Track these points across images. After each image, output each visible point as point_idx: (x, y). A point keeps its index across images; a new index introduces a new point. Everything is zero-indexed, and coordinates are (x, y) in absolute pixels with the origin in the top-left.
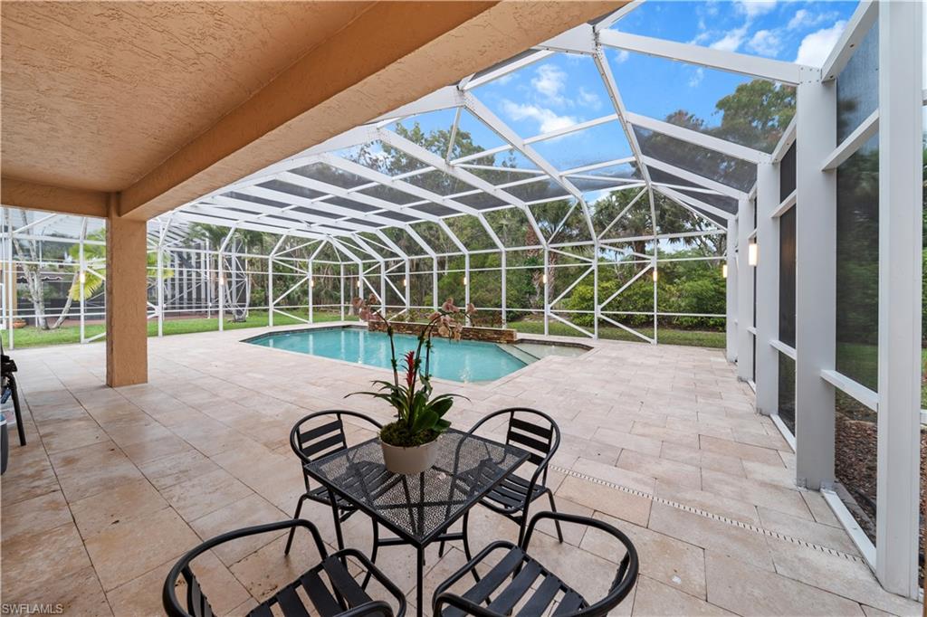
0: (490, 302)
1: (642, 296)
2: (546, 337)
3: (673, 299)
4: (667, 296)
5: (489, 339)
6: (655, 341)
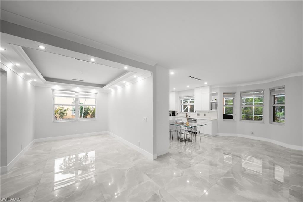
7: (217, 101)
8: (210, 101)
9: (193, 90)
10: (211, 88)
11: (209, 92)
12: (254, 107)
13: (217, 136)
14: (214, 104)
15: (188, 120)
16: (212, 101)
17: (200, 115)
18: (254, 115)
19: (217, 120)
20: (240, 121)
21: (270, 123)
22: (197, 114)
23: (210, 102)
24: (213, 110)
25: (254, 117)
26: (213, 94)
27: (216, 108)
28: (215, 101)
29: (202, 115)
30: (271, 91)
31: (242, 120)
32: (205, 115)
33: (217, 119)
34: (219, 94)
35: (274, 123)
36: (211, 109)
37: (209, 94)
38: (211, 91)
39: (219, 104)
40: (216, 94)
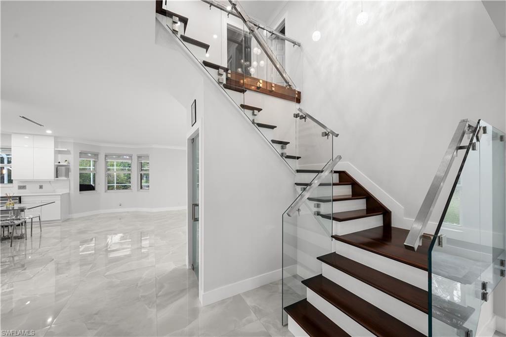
7: (69, 163)
8: (55, 163)
10: (57, 140)
11: (53, 148)
12: (115, 174)
13: (69, 219)
14: (63, 168)
16: (59, 163)
17: (27, 187)
18: (115, 185)
19: (69, 194)
20: (105, 192)
21: (138, 191)
22: (17, 188)
23: (55, 165)
24: (60, 178)
25: (115, 187)
26: (60, 152)
27: (67, 175)
28: (66, 164)
29: (32, 187)
30: (139, 157)
31: (108, 191)
32: (41, 187)
33: (68, 192)
34: (72, 152)
35: (141, 190)
36: (57, 177)
37: (53, 150)
38: (56, 146)
39: (72, 168)
40: (68, 152)
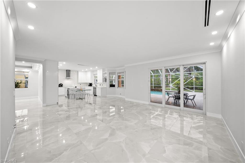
0: (156, 84)
1: (190, 83)
2: (171, 91)
3: (198, 84)
4: (196, 83)
5: (160, 91)
6: (194, 91)
7: (106, 77)
8: (103, 77)
9: (96, 71)
15: (93, 88)
19: (106, 88)
29: (101, 85)
34: (107, 73)
36: (104, 82)
38: (103, 72)
39: (107, 79)
